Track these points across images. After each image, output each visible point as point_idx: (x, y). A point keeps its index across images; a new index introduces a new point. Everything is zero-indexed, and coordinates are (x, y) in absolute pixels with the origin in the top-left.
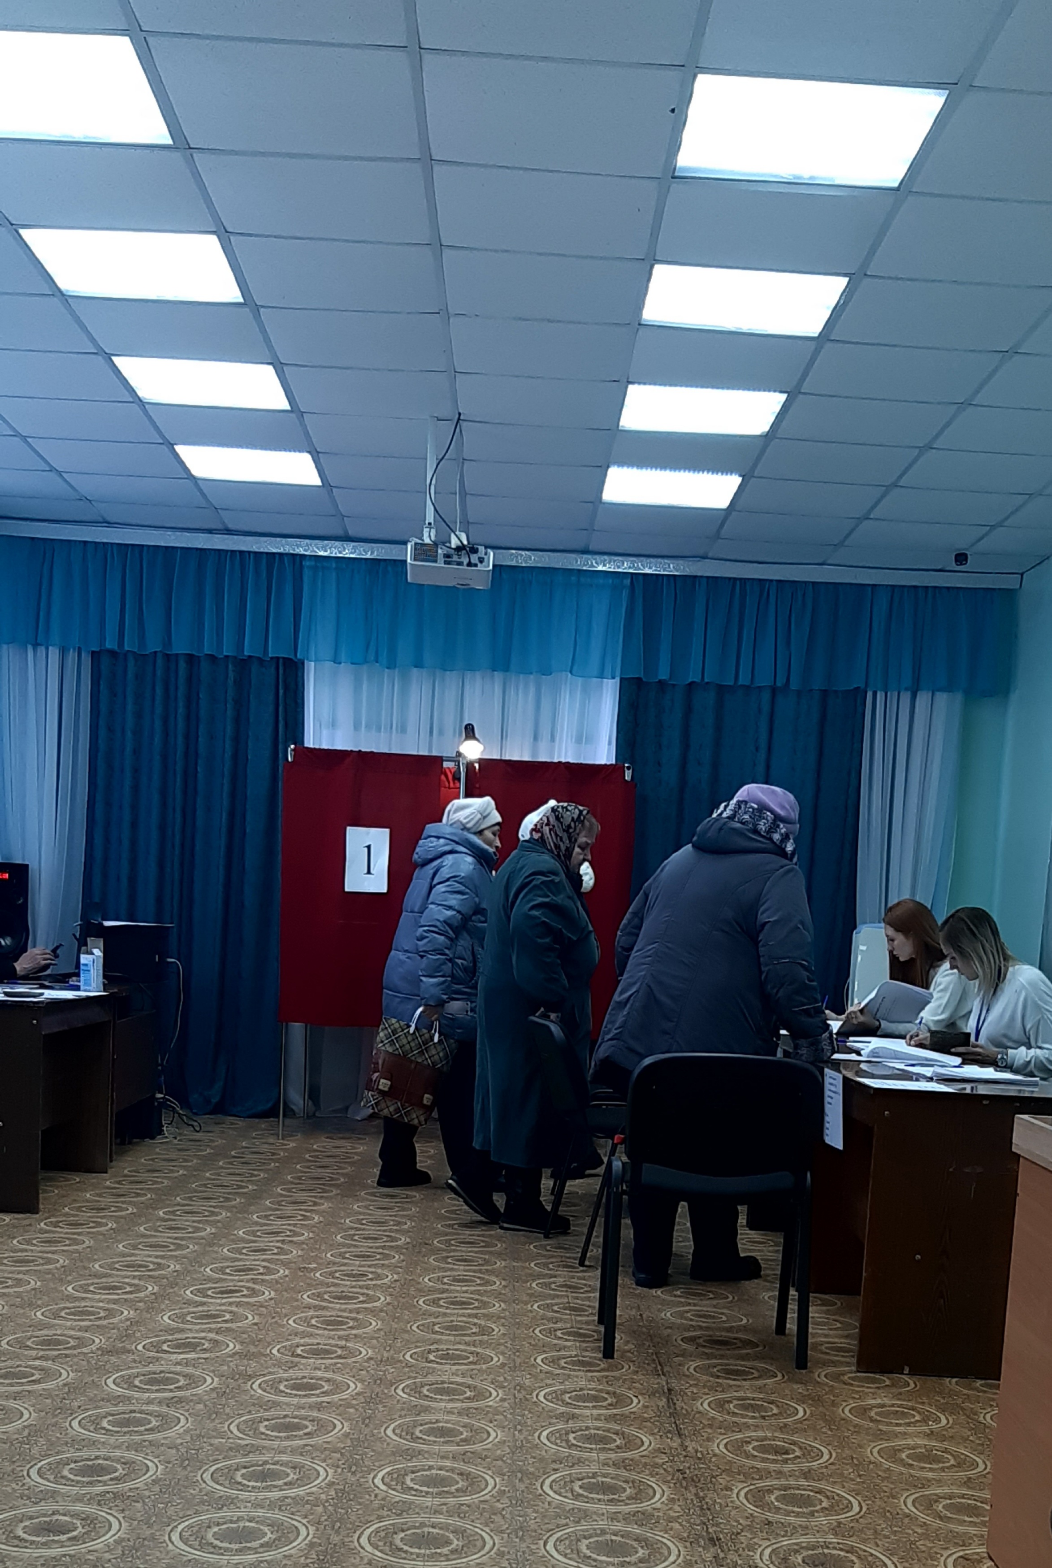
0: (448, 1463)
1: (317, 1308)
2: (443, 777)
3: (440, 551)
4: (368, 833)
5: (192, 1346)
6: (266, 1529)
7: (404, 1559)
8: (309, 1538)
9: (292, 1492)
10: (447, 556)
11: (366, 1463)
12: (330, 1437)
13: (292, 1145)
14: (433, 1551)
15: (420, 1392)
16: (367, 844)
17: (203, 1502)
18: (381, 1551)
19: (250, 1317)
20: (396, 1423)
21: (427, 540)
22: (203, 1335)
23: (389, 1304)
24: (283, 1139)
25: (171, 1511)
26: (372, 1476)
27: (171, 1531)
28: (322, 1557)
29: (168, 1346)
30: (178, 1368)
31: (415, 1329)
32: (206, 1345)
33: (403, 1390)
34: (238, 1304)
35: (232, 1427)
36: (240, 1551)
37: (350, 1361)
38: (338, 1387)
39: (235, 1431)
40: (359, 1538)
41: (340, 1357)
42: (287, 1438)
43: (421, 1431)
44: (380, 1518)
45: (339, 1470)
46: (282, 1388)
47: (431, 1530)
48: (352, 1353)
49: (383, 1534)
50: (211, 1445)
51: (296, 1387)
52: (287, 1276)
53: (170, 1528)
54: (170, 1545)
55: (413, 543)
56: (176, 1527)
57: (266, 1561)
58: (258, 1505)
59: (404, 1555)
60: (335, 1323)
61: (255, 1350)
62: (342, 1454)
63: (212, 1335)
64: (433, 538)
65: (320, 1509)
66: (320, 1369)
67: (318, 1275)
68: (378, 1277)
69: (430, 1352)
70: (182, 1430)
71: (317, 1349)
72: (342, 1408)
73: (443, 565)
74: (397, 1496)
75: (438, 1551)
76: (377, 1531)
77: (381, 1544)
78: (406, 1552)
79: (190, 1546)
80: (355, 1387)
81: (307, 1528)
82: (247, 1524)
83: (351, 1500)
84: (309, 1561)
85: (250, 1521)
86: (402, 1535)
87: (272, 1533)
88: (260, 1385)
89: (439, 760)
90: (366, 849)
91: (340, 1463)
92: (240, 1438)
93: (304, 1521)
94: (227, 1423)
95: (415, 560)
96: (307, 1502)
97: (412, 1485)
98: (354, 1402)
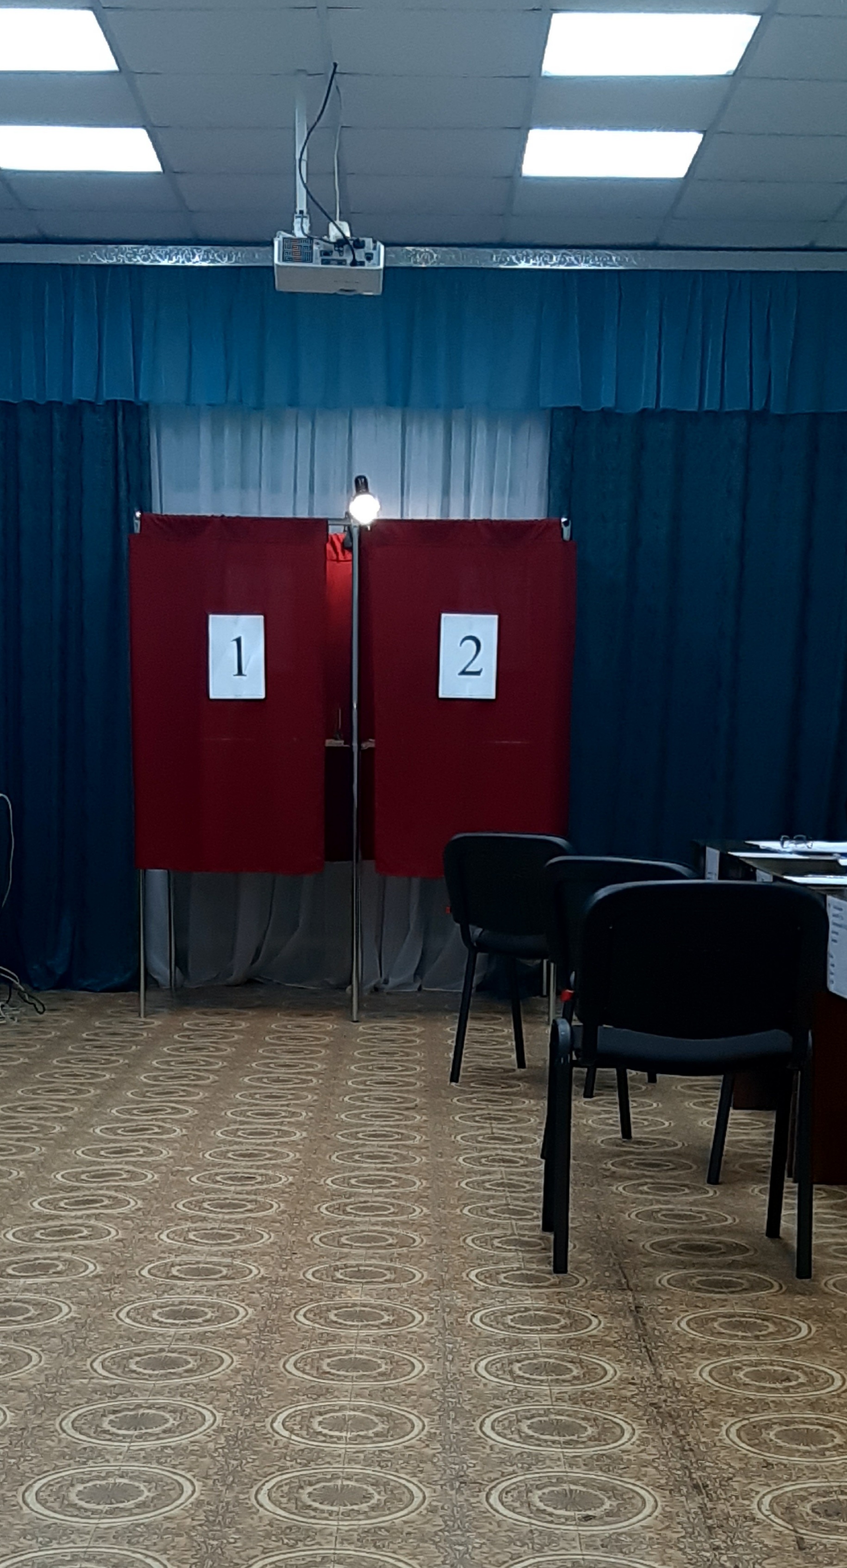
0: (363, 1402)
1: (193, 1219)
2: (329, 547)
3: (315, 247)
4: (236, 623)
5: (45, 1269)
6: (142, 1486)
7: (314, 1517)
8: (195, 1496)
9: (173, 1441)
10: (326, 253)
11: (263, 1405)
12: (218, 1373)
13: (157, 1023)
14: (350, 1507)
15: (326, 1319)
16: (236, 637)
17: (63, 1456)
18: (284, 1509)
19: (113, 1232)
20: (299, 1355)
21: (299, 234)
22: (55, 1254)
23: (284, 1212)
24: (145, 1016)
25: (24, 1466)
26: (270, 1419)
27: (26, 1491)
28: (211, 1518)
29: (14, 1269)
30: (28, 1296)
31: (318, 1242)
32: (61, 1267)
33: (305, 1316)
34: (97, 1217)
35: (95, 1365)
36: (111, 1513)
37: (237, 1282)
38: (224, 1315)
39: (100, 1370)
40: (257, 1493)
41: (225, 1277)
42: (165, 1376)
43: (328, 1365)
44: (282, 1469)
45: (230, 1413)
46: (155, 1316)
47: (346, 1483)
48: (241, 1273)
49: (286, 1489)
50: (72, 1387)
51: (174, 1315)
52: (156, 1182)
53: (23, 1488)
54: (25, 1507)
55: (281, 238)
56: (31, 1486)
57: (143, 1524)
58: (133, 1457)
59: (313, 1513)
60: (218, 1237)
61: (121, 1272)
62: (232, 1395)
63: (67, 1255)
64: (307, 231)
65: (207, 1460)
66: (201, 1293)
67: (194, 1179)
68: (269, 1179)
69: (337, 1269)
70: (34, 1370)
71: (197, 1269)
72: (230, 1339)
73: (320, 266)
74: (300, 1442)
75: (355, 1507)
76: (279, 1486)
77: (284, 1500)
78: (315, 1509)
79: (48, 1508)
80: (244, 1313)
81: (192, 1483)
82: (119, 1480)
83: (246, 1449)
84: (195, 1523)
85: (122, 1477)
86: (310, 1489)
87: (149, 1490)
88: (128, 1313)
89: (323, 524)
90: (235, 644)
91: (231, 1405)
92: (106, 1378)
93: (189, 1475)
94: (89, 1361)
95: (284, 260)
96: (192, 1452)
97: (320, 1429)
98: (245, 1331)
